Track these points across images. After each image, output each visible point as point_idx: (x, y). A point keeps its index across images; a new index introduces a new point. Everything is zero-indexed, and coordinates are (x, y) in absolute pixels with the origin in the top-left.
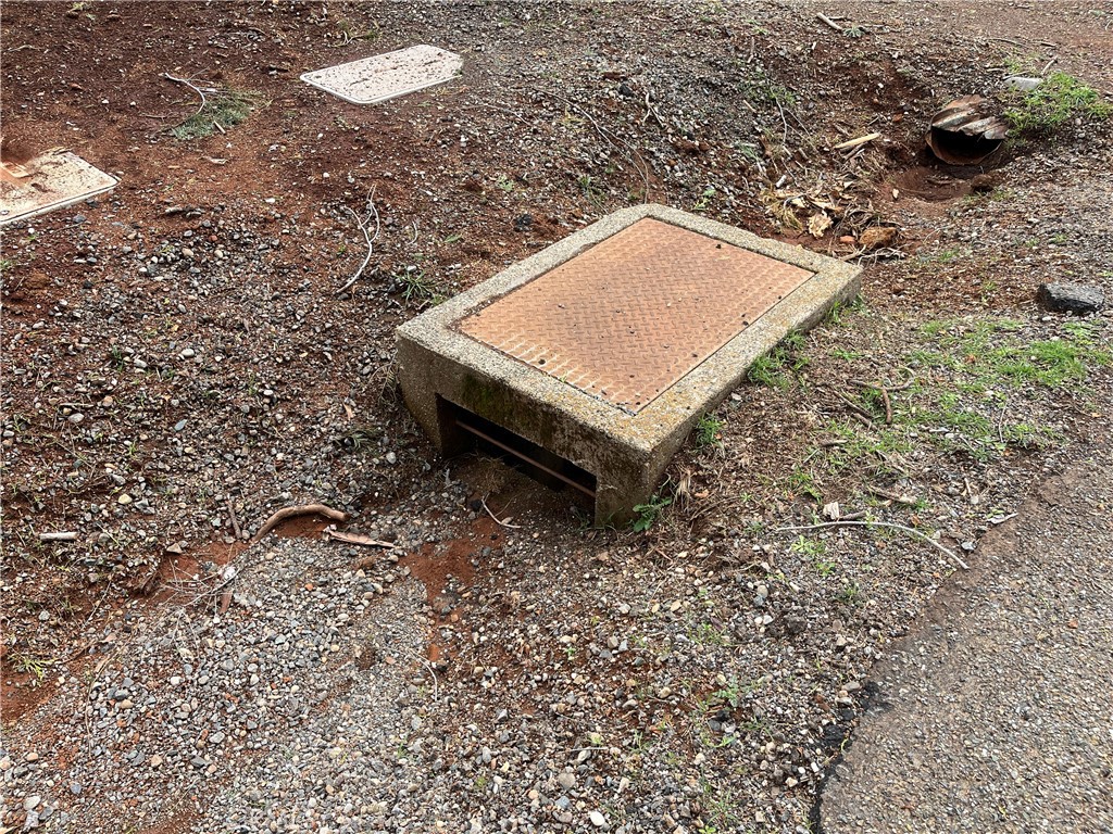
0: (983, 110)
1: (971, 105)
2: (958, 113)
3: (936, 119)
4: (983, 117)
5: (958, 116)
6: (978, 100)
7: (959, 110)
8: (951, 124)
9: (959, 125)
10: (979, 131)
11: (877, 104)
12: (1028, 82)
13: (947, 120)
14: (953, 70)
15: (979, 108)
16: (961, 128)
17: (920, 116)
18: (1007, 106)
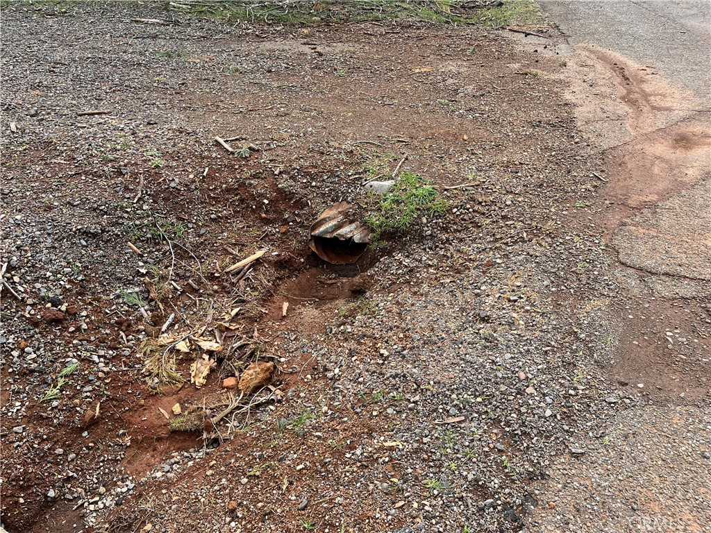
0: (349, 216)
1: (340, 213)
2: (330, 221)
3: (314, 228)
4: (351, 222)
5: (330, 225)
6: (345, 206)
7: (330, 219)
8: (326, 232)
9: (333, 232)
10: (349, 236)
11: (265, 218)
12: (382, 186)
13: (322, 229)
14: (323, 181)
15: (346, 214)
16: (335, 234)
17: (302, 226)
18: (367, 211)
